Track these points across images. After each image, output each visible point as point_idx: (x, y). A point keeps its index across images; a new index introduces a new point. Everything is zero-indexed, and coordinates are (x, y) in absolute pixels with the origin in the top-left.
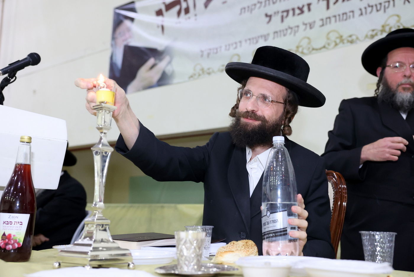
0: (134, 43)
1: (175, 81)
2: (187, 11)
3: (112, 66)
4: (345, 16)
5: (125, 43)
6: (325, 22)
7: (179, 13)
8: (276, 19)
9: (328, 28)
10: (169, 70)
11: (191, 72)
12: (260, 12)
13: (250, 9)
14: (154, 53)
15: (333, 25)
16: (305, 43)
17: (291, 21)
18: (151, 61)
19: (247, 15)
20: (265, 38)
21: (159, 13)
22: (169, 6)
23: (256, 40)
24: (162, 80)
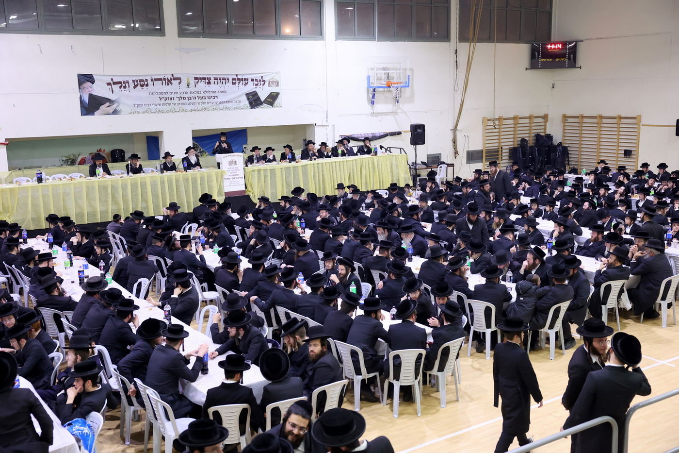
0: (94, 93)
1: (122, 114)
2: (125, 87)
3: (82, 102)
4: (184, 104)
5: (90, 93)
6: (179, 104)
7: (120, 87)
8: (163, 99)
9: (179, 106)
10: (118, 109)
11: (130, 111)
12: (157, 96)
13: (153, 94)
14: (108, 100)
15: (181, 106)
16: (173, 109)
17: (168, 101)
18: (108, 104)
19: (152, 96)
20: (160, 105)
21: (109, 84)
22: (115, 83)
23: (156, 105)
24: (115, 112)
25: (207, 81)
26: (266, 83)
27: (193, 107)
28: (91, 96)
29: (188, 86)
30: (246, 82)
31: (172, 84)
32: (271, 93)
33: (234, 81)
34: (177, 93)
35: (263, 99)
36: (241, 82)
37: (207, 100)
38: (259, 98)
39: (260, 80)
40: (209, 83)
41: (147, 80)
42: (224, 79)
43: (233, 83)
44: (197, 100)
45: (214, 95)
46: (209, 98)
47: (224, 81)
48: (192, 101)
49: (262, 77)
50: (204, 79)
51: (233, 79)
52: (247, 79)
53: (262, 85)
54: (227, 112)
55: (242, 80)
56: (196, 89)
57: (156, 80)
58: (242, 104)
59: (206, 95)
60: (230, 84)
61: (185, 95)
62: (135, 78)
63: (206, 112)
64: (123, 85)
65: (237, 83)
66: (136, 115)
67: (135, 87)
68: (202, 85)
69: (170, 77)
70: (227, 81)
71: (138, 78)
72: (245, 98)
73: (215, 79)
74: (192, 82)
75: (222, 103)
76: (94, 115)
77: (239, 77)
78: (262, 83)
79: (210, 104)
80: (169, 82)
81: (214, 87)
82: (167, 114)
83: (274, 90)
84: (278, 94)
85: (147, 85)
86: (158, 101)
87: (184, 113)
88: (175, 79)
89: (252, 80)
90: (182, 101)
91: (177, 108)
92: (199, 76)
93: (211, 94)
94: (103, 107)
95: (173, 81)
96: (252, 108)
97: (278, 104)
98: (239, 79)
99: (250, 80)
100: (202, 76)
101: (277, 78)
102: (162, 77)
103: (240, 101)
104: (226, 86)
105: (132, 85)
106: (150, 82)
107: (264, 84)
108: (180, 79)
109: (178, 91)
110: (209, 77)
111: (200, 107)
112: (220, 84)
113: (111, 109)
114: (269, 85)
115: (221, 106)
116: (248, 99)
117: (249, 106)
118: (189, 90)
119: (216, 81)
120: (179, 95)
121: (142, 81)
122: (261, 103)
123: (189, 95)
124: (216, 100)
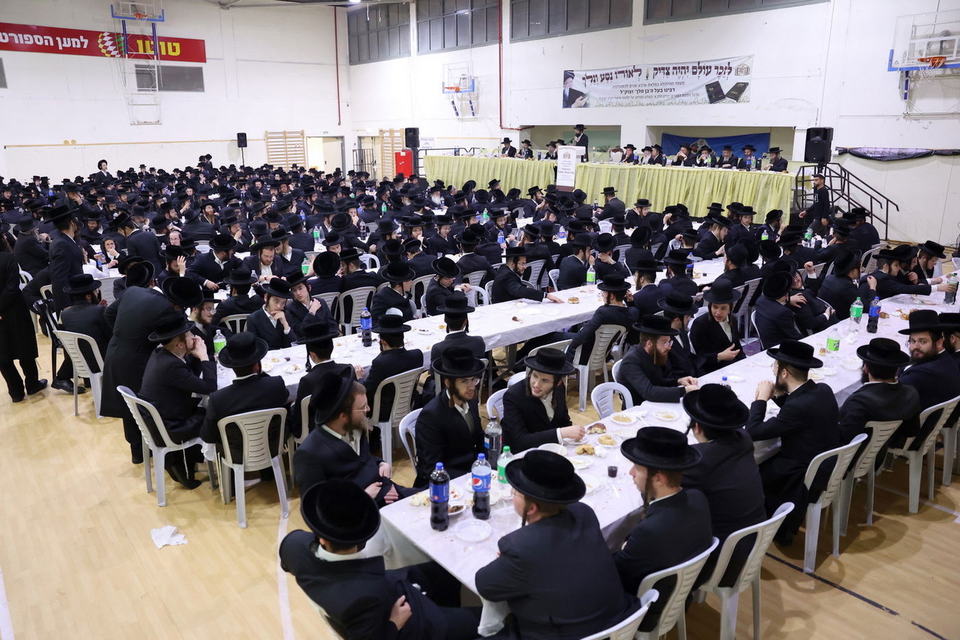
0: (573, 88)
2: (595, 81)
3: (564, 95)
4: (641, 97)
5: (570, 87)
6: (637, 97)
7: (592, 81)
8: (624, 92)
9: (636, 100)
10: (588, 102)
11: (596, 105)
12: (619, 89)
13: (616, 87)
14: (582, 94)
15: (638, 99)
16: (631, 103)
17: (627, 94)
18: (581, 97)
20: (620, 98)
21: (584, 79)
22: (588, 77)
23: (617, 98)
24: (586, 105)
25: (666, 71)
26: (733, 71)
27: (649, 101)
28: (571, 90)
29: (647, 77)
30: (709, 70)
31: (632, 76)
32: (738, 83)
33: (695, 70)
34: (636, 86)
35: (725, 91)
36: (703, 70)
37: (664, 93)
38: (721, 91)
39: (726, 68)
40: (668, 74)
41: (611, 74)
42: (683, 68)
43: (694, 73)
44: (655, 94)
45: (672, 87)
46: (666, 90)
47: (683, 71)
48: (650, 94)
49: (729, 63)
50: (663, 69)
51: (694, 68)
52: (710, 67)
53: (727, 74)
54: (683, 107)
55: (704, 68)
56: (654, 81)
57: (620, 72)
58: (700, 98)
59: (663, 87)
60: (690, 74)
61: (644, 88)
62: (602, 72)
63: (661, 107)
64: (592, 78)
65: (698, 73)
66: (601, 108)
67: (602, 80)
68: (661, 76)
69: (631, 68)
70: (687, 70)
71: (605, 72)
72: (704, 90)
73: (674, 68)
74: (652, 72)
75: (678, 96)
76: (571, 107)
77: (701, 65)
78: (727, 71)
79: (666, 97)
80: (630, 74)
81: (673, 78)
82: (626, 108)
83: (742, 79)
84: (746, 85)
85: (612, 79)
86: (620, 95)
87: (641, 107)
88: (636, 71)
89: (716, 68)
90: (640, 94)
91: (635, 101)
92: (657, 67)
93: (668, 87)
94: (578, 100)
95: (634, 73)
96: (711, 103)
97: (745, 98)
98: (700, 68)
99: (713, 68)
100: (660, 66)
101: (748, 64)
102: (624, 69)
103: (698, 95)
104: (685, 77)
105: (600, 79)
106: (614, 76)
107: (729, 73)
108: (640, 70)
109: (638, 83)
110: (668, 66)
111: (656, 101)
112: (679, 74)
113: (583, 103)
114: (737, 74)
115: (677, 99)
116: (708, 91)
117: (708, 100)
118: (647, 82)
119: (675, 71)
120: (637, 88)
121: (608, 74)
122: (723, 97)
123: (647, 88)
124: (673, 93)
